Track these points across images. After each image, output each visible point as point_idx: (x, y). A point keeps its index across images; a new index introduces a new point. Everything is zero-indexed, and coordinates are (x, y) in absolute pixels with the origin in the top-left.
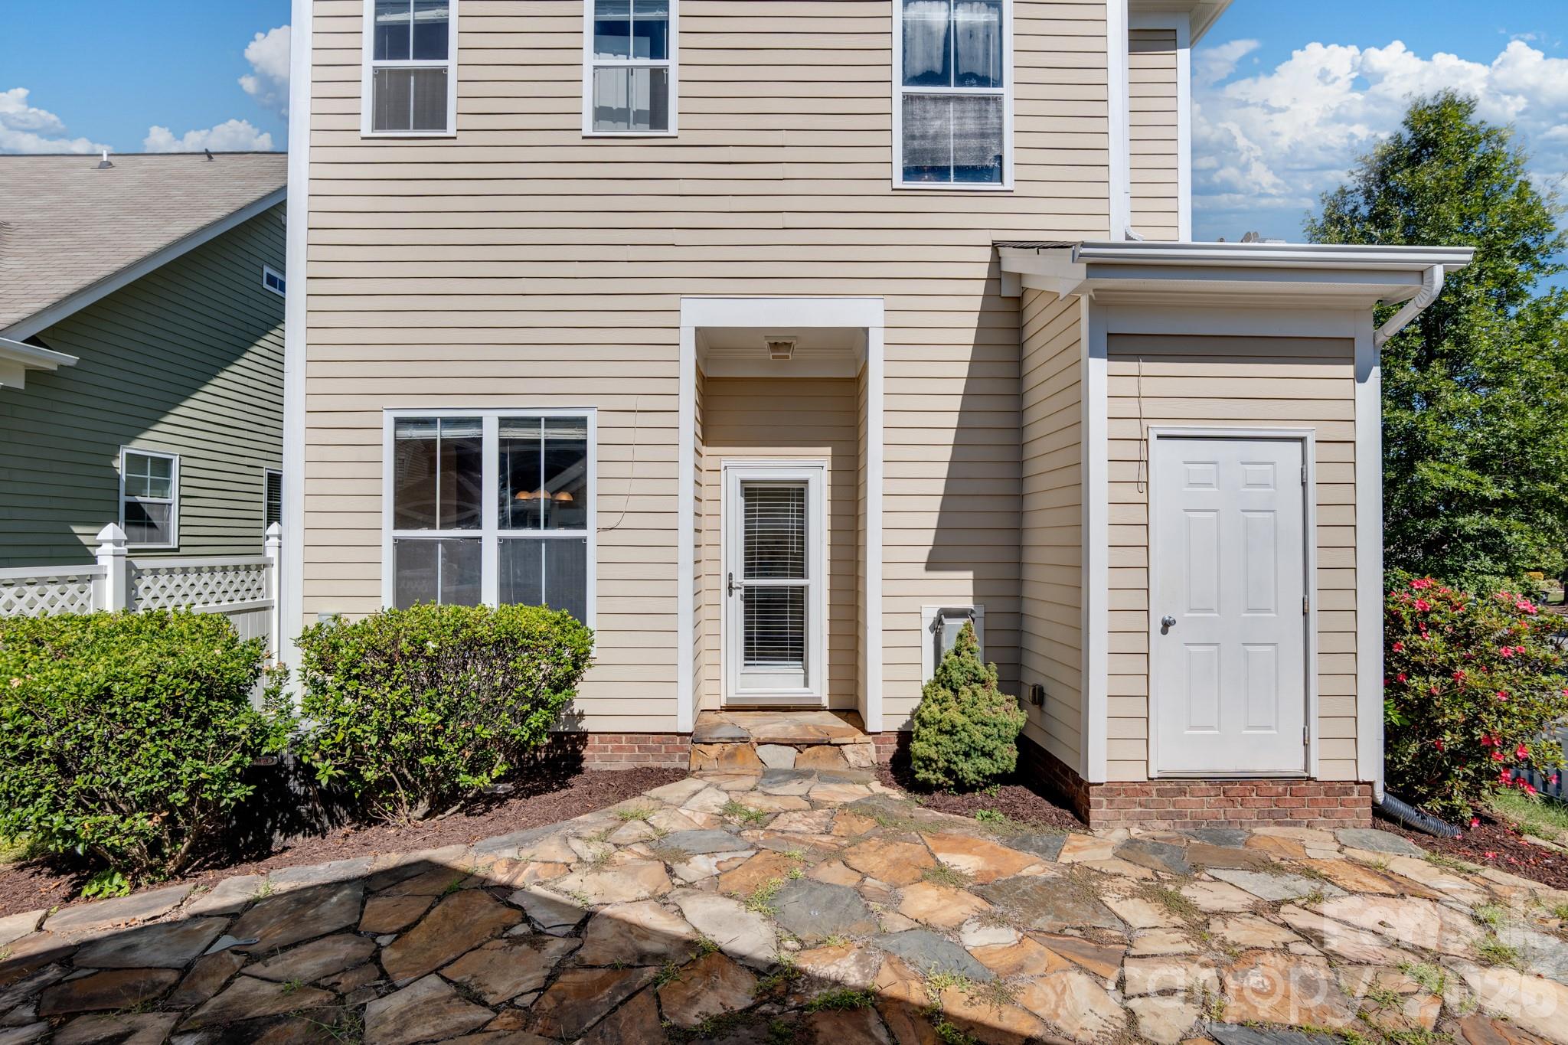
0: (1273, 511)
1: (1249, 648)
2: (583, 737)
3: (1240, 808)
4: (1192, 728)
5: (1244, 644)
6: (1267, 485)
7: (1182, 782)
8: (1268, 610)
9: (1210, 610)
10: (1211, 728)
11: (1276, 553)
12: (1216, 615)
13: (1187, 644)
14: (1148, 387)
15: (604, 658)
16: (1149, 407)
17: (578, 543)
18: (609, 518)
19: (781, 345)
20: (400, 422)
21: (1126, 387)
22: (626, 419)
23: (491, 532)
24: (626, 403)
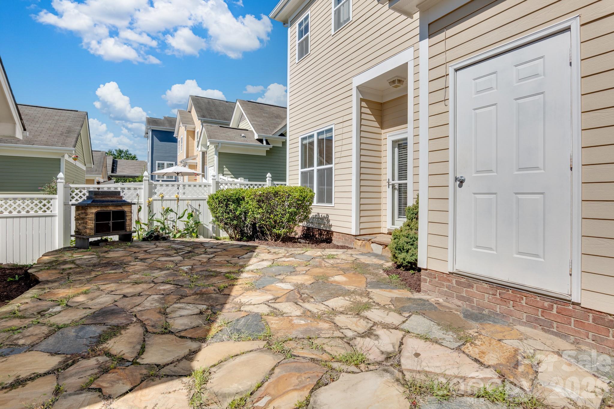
0: (542, 93)
1: (520, 196)
2: (332, 232)
3: (512, 309)
4: (477, 247)
5: (516, 194)
6: (537, 75)
7: (471, 280)
8: (537, 168)
9: (491, 171)
10: (491, 249)
11: (544, 125)
12: (495, 174)
13: (475, 194)
14: (450, 43)
15: (337, 206)
16: (450, 55)
17: (331, 169)
18: (337, 160)
19: (394, 82)
20: (303, 139)
21: (440, 48)
22: (341, 125)
23: (316, 168)
24: (341, 120)
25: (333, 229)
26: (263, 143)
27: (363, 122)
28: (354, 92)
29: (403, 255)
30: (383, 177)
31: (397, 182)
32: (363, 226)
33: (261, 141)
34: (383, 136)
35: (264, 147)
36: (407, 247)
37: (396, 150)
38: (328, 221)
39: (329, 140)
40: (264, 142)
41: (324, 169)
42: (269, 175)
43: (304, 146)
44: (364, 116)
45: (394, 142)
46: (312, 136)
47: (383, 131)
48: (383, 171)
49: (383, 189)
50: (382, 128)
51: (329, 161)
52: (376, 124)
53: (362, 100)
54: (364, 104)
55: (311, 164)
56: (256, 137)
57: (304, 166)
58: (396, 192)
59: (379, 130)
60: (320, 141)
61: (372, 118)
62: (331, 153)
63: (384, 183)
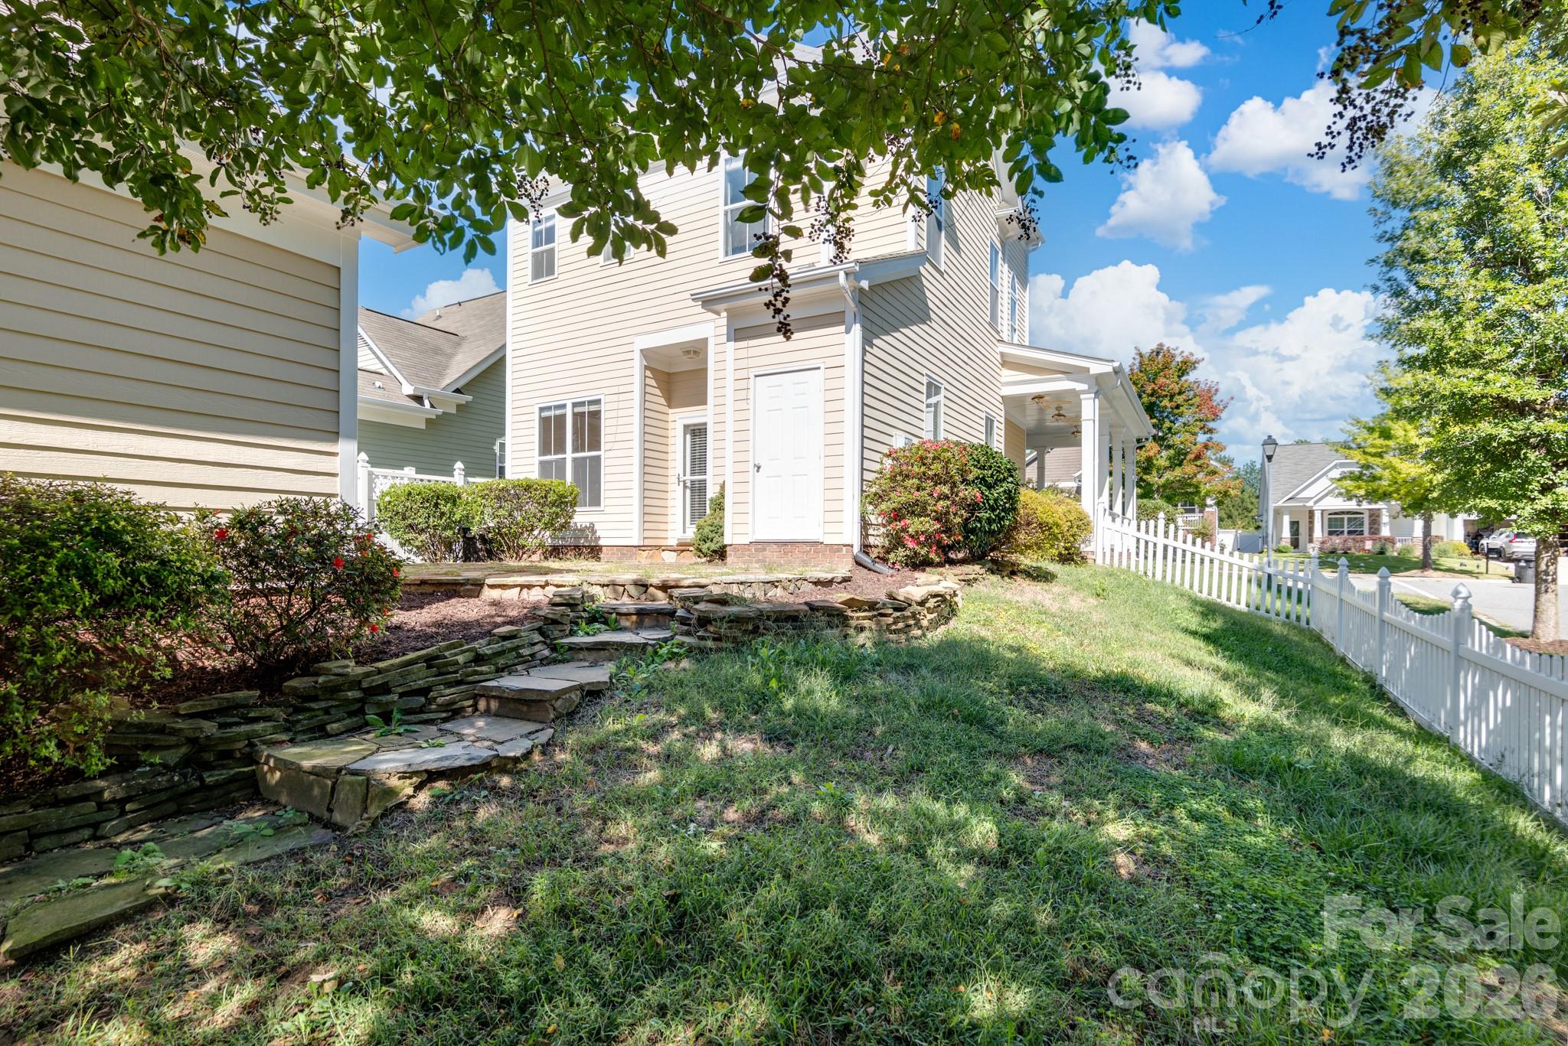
0: (807, 407)
2: (601, 545)
3: (790, 558)
5: (793, 476)
6: (804, 394)
7: (765, 544)
8: (804, 458)
9: (778, 459)
10: (778, 517)
12: (781, 461)
13: (768, 477)
14: (753, 352)
15: (607, 510)
16: (752, 362)
17: (598, 458)
18: (609, 446)
19: (688, 352)
20: (542, 410)
21: (743, 353)
22: (615, 398)
23: (569, 455)
24: (615, 390)
25: (601, 542)
26: (422, 404)
27: (648, 397)
28: (637, 356)
29: (709, 544)
30: (670, 472)
31: (689, 477)
32: (647, 534)
33: (418, 399)
34: (671, 418)
35: (426, 411)
36: (711, 535)
37: (688, 437)
38: (594, 532)
39: (596, 415)
40: (427, 403)
41: (584, 458)
42: (459, 465)
43: (545, 422)
44: (648, 389)
45: (686, 427)
46: (564, 406)
47: (671, 411)
48: (670, 464)
49: (670, 488)
50: (670, 406)
51: (595, 444)
52: (662, 401)
53: (646, 368)
54: (648, 373)
55: (561, 448)
56: (408, 389)
57: (545, 449)
58: (688, 492)
59: (665, 409)
60: (578, 417)
61: (658, 392)
62: (599, 435)
63: (673, 480)
